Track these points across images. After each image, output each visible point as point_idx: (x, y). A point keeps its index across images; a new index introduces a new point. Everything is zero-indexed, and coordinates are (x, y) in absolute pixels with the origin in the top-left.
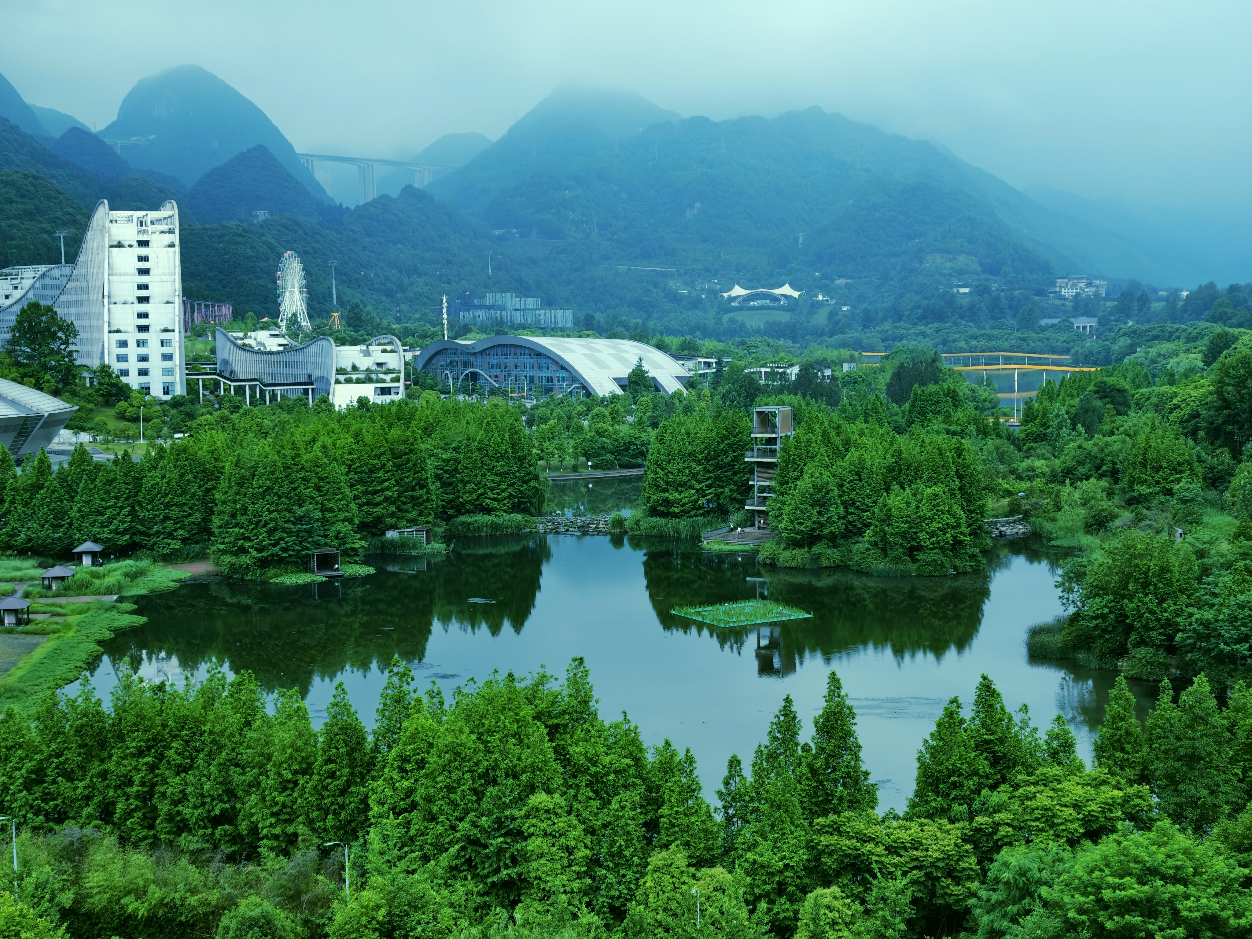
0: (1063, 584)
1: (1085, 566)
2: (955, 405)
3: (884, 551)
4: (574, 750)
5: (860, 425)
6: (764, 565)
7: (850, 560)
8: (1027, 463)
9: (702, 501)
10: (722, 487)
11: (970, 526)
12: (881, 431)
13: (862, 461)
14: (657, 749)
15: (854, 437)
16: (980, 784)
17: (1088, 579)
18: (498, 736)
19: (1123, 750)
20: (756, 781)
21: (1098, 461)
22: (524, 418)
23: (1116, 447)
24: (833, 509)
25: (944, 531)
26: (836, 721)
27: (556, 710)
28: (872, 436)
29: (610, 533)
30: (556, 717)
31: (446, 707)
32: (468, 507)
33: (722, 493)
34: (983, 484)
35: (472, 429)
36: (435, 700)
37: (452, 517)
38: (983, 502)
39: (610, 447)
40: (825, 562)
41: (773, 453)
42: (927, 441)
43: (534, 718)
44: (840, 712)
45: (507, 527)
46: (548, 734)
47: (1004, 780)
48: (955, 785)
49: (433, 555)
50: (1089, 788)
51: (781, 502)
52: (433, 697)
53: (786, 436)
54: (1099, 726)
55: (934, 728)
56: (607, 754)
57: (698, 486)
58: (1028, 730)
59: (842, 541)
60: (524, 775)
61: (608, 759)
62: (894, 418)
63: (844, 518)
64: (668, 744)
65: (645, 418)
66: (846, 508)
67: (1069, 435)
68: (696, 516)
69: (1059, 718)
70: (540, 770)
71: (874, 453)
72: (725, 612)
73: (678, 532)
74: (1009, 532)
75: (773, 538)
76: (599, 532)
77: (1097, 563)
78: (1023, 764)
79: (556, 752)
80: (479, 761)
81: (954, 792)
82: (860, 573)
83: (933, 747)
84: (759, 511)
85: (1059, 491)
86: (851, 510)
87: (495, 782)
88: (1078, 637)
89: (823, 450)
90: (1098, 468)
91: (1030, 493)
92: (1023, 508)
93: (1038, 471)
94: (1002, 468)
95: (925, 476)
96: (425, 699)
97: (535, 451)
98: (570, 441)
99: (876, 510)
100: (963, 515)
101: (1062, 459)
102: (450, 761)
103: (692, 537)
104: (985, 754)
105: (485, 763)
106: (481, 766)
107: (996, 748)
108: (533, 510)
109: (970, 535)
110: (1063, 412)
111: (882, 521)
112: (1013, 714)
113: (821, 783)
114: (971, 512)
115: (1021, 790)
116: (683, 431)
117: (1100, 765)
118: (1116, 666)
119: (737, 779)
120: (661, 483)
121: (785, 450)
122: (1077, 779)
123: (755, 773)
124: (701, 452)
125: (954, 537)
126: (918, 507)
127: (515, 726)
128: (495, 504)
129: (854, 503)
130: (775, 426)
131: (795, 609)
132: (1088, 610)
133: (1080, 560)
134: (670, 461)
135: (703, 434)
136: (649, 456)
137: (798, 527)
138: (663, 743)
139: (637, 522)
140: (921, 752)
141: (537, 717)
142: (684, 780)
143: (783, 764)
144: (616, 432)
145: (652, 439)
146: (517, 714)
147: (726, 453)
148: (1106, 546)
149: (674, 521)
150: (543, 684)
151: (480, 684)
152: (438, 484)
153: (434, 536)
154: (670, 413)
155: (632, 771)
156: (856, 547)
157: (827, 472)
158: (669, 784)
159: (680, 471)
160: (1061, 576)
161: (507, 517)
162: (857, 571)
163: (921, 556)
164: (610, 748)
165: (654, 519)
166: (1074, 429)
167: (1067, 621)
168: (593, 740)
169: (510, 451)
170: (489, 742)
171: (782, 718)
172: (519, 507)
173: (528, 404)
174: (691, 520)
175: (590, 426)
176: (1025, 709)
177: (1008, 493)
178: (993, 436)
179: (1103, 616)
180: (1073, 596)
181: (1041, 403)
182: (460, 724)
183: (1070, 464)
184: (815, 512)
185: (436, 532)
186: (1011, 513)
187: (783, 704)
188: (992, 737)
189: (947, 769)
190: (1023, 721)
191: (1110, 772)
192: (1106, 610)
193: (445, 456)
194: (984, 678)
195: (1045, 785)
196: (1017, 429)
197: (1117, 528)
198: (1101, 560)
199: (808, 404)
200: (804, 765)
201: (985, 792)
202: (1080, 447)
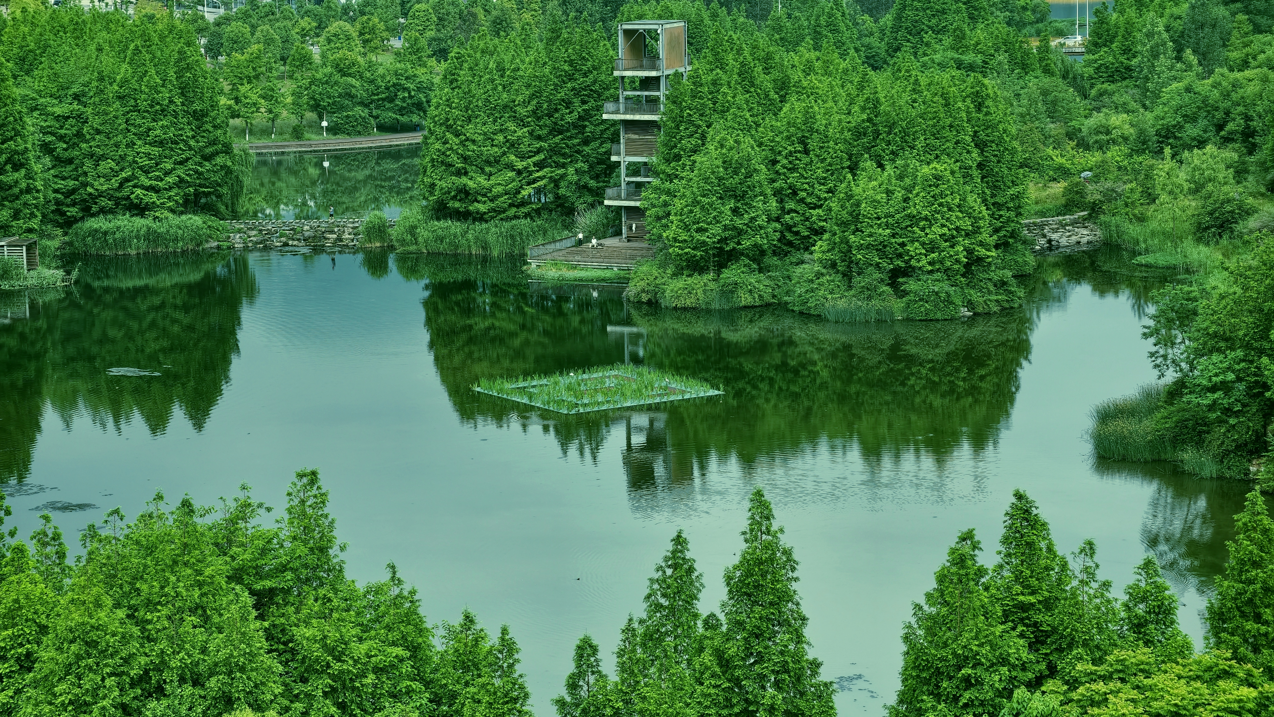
0: (1157, 331)
1: (1195, 300)
2: (971, 17)
3: (847, 276)
4: (302, 633)
5: (807, 53)
6: (639, 304)
7: (788, 293)
8: (1097, 119)
9: (527, 191)
10: (564, 166)
11: (996, 231)
12: (843, 65)
13: (809, 117)
14: (449, 629)
15: (796, 75)
16: (1012, 679)
17: (1200, 322)
18: (165, 611)
19: (1258, 618)
20: (623, 682)
21: (1219, 115)
22: (203, 41)
23: (1252, 89)
24: (758, 203)
25: (951, 240)
26: (763, 576)
27: (269, 563)
28: (827, 73)
29: (363, 250)
30: (268, 576)
31: (69, 561)
32: (104, 202)
33: (563, 177)
34: (1019, 157)
35: (107, 61)
36: (50, 550)
37: (76, 220)
38: (1020, 188)
39: (361, 94)
40: (745, 299)
41: (653, 102)
42: (923, 81)
43: (230, 579)
44: (772, 559)
45: (176, 240)
46: (256, 607)
47: (1053, 671)
48: (968, 682)
49: (42, 289)
50: (1198, 684)
51: (668, 193)
52: (45, 545)
53: (676, 74)
54: (1218, 578)
55: (932, 585)
56: (361, 640)
57: (520, 165)
58: (1094, 585)
59: (775, 261)
60: (213, 680)
61: (364, 647)
62: (866, 40)
63: (777, 220)
64: (469, 620)
65: (423, 42)
66: (781, 201)
67: (1171, 69)
68: (516, 217)
69: (1148, 564)
70: (242, 669)
71: (830, 104)
72: (569, 388)
73: (485, 246)
74: (1064, 241)
75: (654, 256)
76: (341, 246)
77: (1215, 294)
78: (1085, 644)
79: (269, 637)
80: (132, 656)
81: (967, 695)
82: (805, 316)
83: (931, 617)
84: (627, 208)
85: (1151, 167)
86: (790, 205)
87: (160, 691)
88: (1182, 424)
89: (741, 98)
90: (1220, 127)
91: (1099, 173)
92: (1089, 199)
93: (1115, 133)
94: (1053, 128)
95: (919, 144)
96: (31, 548)
97: (223, 101)
98: (288, 82)
99: (834, 205)
100: (985, 213)
101: (1159, 110)
102: (79, 657)
103: (511, 256)
104: (1020, 628)
105: (143, 660)
106: (135, 664)
107: (1039, 617)
108: (222, 208)
109: (997, 247)
110: (1161, 28)
111: (844, 224)
112: (1069, 559)
113: (737, 682)
114: (998, 206)
115: (1081, 690)
116: (492, 65)
117: (1218, 645)
118: (1247, 473)
119: (592, 679)
120: (454, 158)
121: (674, 100)
122: (1178, 669)
123: (623, 668)
124: (525, 103)
125: (970, 252)
126: (906, 200)
127: (197, 593)
128: (153, 197)
129: (795, 193)
130: (656, 57)
131: (692, 382)
132: (1199, 377)
133: (1186, 288)
134: (469, 120)
135: (525, 70)
136: (432, 111)
137: (698, 236)
138: (460, 619)
139: (412, 230)
140: (910, 627)
141: (236, 577)
142: (498, 682)
143: (671, 652)
144: (371, 65)
145: (437, 80)
146: (199, 573)
147: (568, 104)
148: (1232, 264)
149: (478, 226)
150: (244, 519)
151: (132, 519)
152: (47, 161)
153: (42, 255)
154: (468, 32)
155: (406, 668)
156: (799, 270)
157: (748, 139)
158: (472, 689)
159: (489, 138)
160: (1154, 317)
161: (174, 220)
162: (801, 313)
163: (912, 285)
164: (366, 629)
165: (442, 224)
166: (1179, 59)
167: (1163, 397)
168: (335, 615)
169: (178, 101)
170: (149, 622)
171: (669, 572)
172: (196, 203)
173: (210, 15)
174: (507, 225)
175: (323, 56)
176: (1089, 549)
177: (1063, 172)
178: (1039, 72)
179: (1225, 387)
180: (1176, 352)
181: (1122, 12)
182: (95, 590)
183: (1170, 121)
184: (727, 209)
185: (45, 248)
186: (1068, 207)
187: (670, 547)
188: (1032, 599)
189: (954, 654)
190: (1086, 570)
191: (1235, 657)
192: (1231, 376)
193: (58, 110)
194: (1019, 496)
195: (1123, 680)
196: (1080, 59)
197: (1251, 232)
198: (1222, 288)
199: (714, 16)
200: (708, 651)
201: (1020, 693)
202: (1188, 90)
